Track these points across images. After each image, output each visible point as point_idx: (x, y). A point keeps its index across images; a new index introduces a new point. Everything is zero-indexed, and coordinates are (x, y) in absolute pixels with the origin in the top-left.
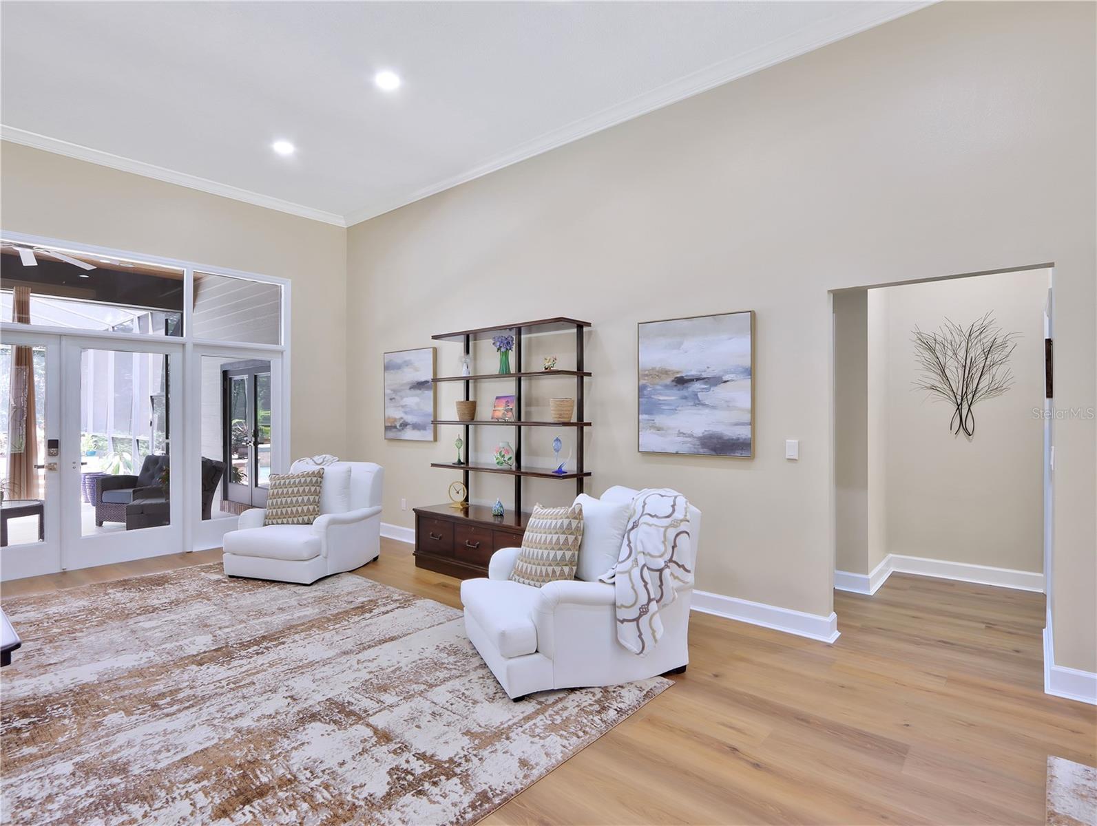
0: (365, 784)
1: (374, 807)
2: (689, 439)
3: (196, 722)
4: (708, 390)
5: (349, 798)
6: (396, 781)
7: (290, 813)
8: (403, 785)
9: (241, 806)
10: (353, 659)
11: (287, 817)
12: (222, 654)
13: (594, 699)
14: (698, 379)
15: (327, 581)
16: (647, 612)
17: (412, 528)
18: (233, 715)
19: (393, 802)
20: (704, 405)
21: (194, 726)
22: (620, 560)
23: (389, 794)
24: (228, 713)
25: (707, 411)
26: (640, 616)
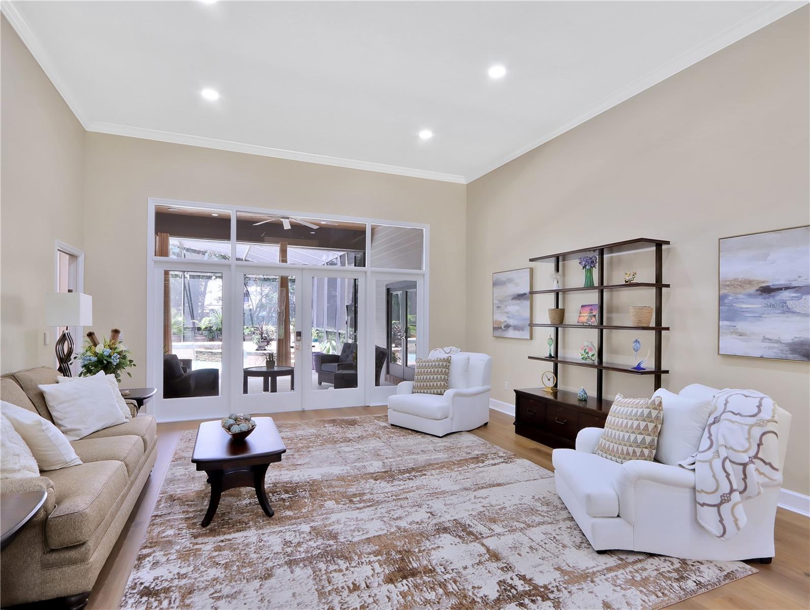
0: (481, 587)
1: (488, 605)
2: (776, 345)
3: (374, 517)
4: (799, 298)
5: (470, 593)
6: (504, 591)
7: (431, 593)
8: (509, 595)
9: (401, 579)
10: (472, 495)
11: (429, 595)
12: (388, 475)
13: (672, 567)
14: (787, 288)
15: (453, 436)
16: (729, 501)
17: (514, 404)
18: (395, 517)
19: (502, 606)
20: (794, 313)
21: (373, 519)
22: (701, 449)
23: (498, 599)
24: (393, 515)
25: (797, 318)
26: (721, 503)
